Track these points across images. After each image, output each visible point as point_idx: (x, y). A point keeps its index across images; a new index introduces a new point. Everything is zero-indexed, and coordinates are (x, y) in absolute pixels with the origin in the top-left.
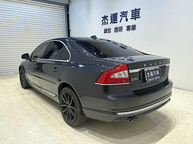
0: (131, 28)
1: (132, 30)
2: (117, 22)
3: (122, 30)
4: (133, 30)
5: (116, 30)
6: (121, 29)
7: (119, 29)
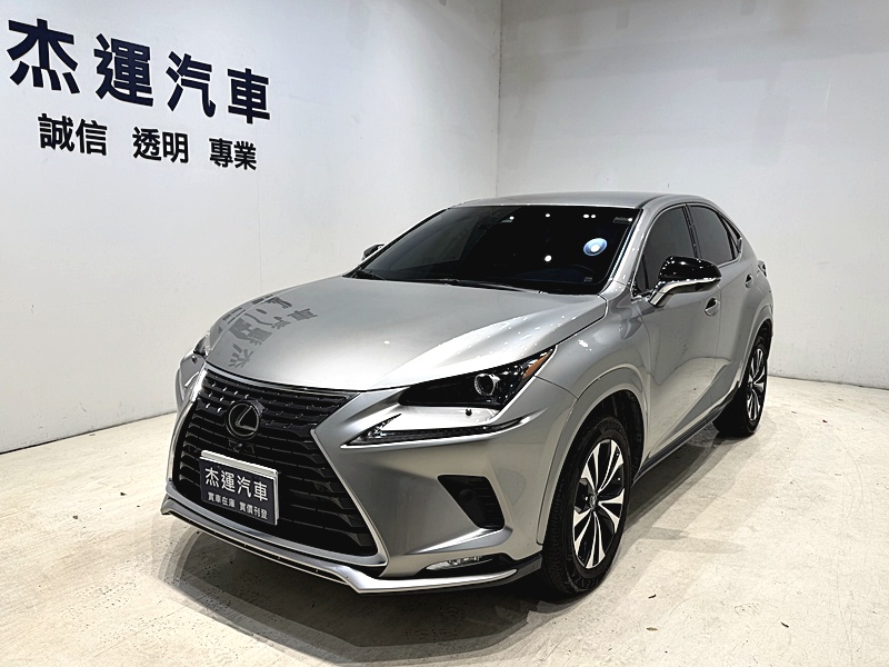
0: (233, 155)
1: (237, 166)
2: (149, 102)
3: (185, 151)
4: (246, 168)
5: (143, 147)
6: (177, 146)
7: (165, 143)
